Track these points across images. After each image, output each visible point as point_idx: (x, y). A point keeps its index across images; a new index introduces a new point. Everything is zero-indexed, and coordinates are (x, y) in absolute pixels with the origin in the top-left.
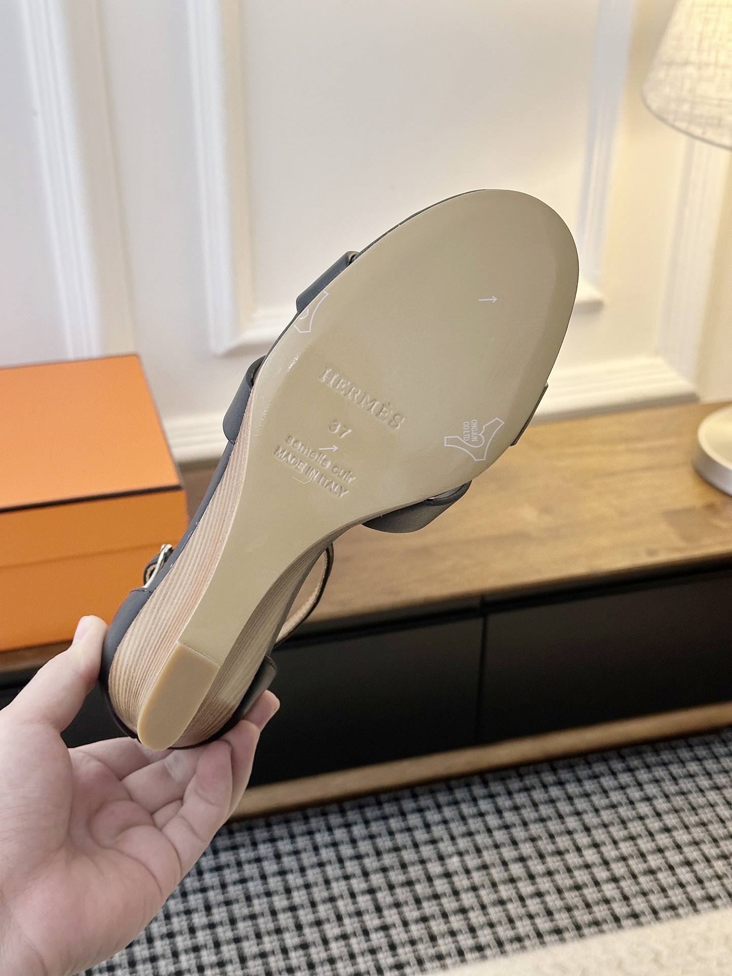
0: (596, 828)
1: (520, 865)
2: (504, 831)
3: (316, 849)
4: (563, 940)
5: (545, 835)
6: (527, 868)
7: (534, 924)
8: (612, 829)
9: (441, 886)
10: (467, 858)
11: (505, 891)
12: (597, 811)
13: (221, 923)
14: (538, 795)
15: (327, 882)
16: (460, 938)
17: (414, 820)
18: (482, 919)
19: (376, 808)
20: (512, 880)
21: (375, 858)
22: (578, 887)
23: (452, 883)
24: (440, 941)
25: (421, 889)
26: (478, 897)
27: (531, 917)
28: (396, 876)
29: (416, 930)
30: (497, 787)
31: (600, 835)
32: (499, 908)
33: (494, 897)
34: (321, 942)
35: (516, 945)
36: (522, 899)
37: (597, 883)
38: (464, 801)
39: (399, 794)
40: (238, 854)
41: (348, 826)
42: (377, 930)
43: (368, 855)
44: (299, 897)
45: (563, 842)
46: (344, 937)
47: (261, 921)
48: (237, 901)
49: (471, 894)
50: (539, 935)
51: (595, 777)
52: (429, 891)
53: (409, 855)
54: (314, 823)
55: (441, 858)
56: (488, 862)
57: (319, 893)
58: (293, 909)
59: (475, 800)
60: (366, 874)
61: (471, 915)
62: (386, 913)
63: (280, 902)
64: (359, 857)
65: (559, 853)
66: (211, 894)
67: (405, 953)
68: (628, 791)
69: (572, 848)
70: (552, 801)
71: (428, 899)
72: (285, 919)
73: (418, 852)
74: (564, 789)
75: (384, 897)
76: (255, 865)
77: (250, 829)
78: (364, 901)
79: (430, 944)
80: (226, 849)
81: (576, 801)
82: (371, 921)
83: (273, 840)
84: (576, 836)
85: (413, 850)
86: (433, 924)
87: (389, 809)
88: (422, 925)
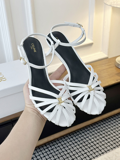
0: (113, 130)
1: (104, 138)
2: (99, 133)
3: (68, 142)
4: (116, 149)
5: (106, 133)
6: (105, 138)
7: (110, 147)
8: (116, 129)
9: (92, 144)
10: (94, 139)
11: (103, 143)
12: (112, 127)
13: (57, 158)
14: (102, 126)
15: (73, 148)
16: (99, 152)
17: (83, 134)
18: (101, 148)
19: (76, 134)
20: (103, 141)
21: (79, 142)
22: (114, 140)
23: (94, 143)
24: (96, 153)
25: (89, 145)
26: (99, 145)
27: (109, 146)
28: (84, 144)
29: (91, 152)
30: (94, 126)
31: (114, 131)
32: (103, 146)
33: (102, 144)
34: (75, 158)
35: (109, 151)
36: (106, 144)
37: (117, 139)
38: (90, 129)
39: (78, 131)
40: (55, 146)
41: (72, 137)
42: (84, 154)
43: (78, 142)
44: (69, 151)
45: (109, 133)
46: (79, 156)
47: (64, 157)
48: (58, 154)
49: (98, 145)
50: (112, 149)
51: (110, 122)
52: (90, 146)
53: (84, 140)
54: (66, 138)
55: (90, 140)
56: (98, 139)
57: (72, 150)
58: (68, 153)
59: (92, 129)
60: (79, 145)
61: (99, 148)
62: (85, 151)
63: (66, 153)
64: (76, 142)
65: (109, 135)
66: (53, 154)
67: (91, 157)
68: (116, 123)
69: (111, 134)
70: (104, 127)
71: (91, 147)
72: (68, 155)
73: (86, 140)
74: (105, 124)
75: (83, 148)
76: (59, 148)
77: (55, 141)
78: (80, 149)
79: (94, 154)
80: (52, 146)
81: (108, 126)
82: (83, 153)
83: (60, 143)
84: (111, 132)
85: (85, 139)
86: (93, 151)
87: (78, 133)
88: (92, 152)
